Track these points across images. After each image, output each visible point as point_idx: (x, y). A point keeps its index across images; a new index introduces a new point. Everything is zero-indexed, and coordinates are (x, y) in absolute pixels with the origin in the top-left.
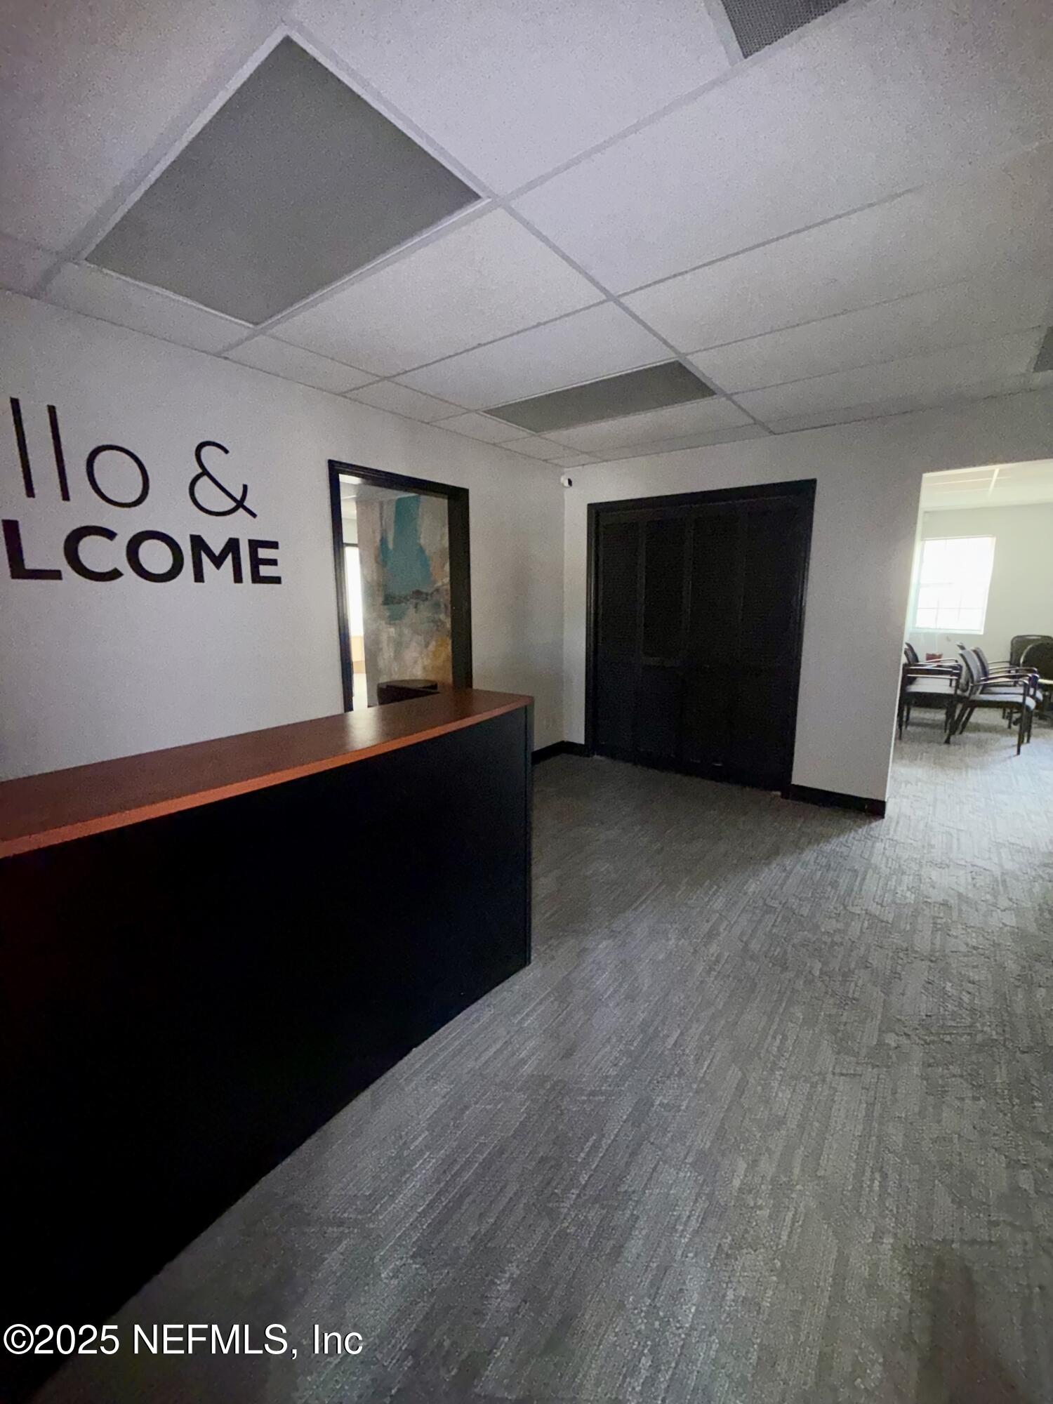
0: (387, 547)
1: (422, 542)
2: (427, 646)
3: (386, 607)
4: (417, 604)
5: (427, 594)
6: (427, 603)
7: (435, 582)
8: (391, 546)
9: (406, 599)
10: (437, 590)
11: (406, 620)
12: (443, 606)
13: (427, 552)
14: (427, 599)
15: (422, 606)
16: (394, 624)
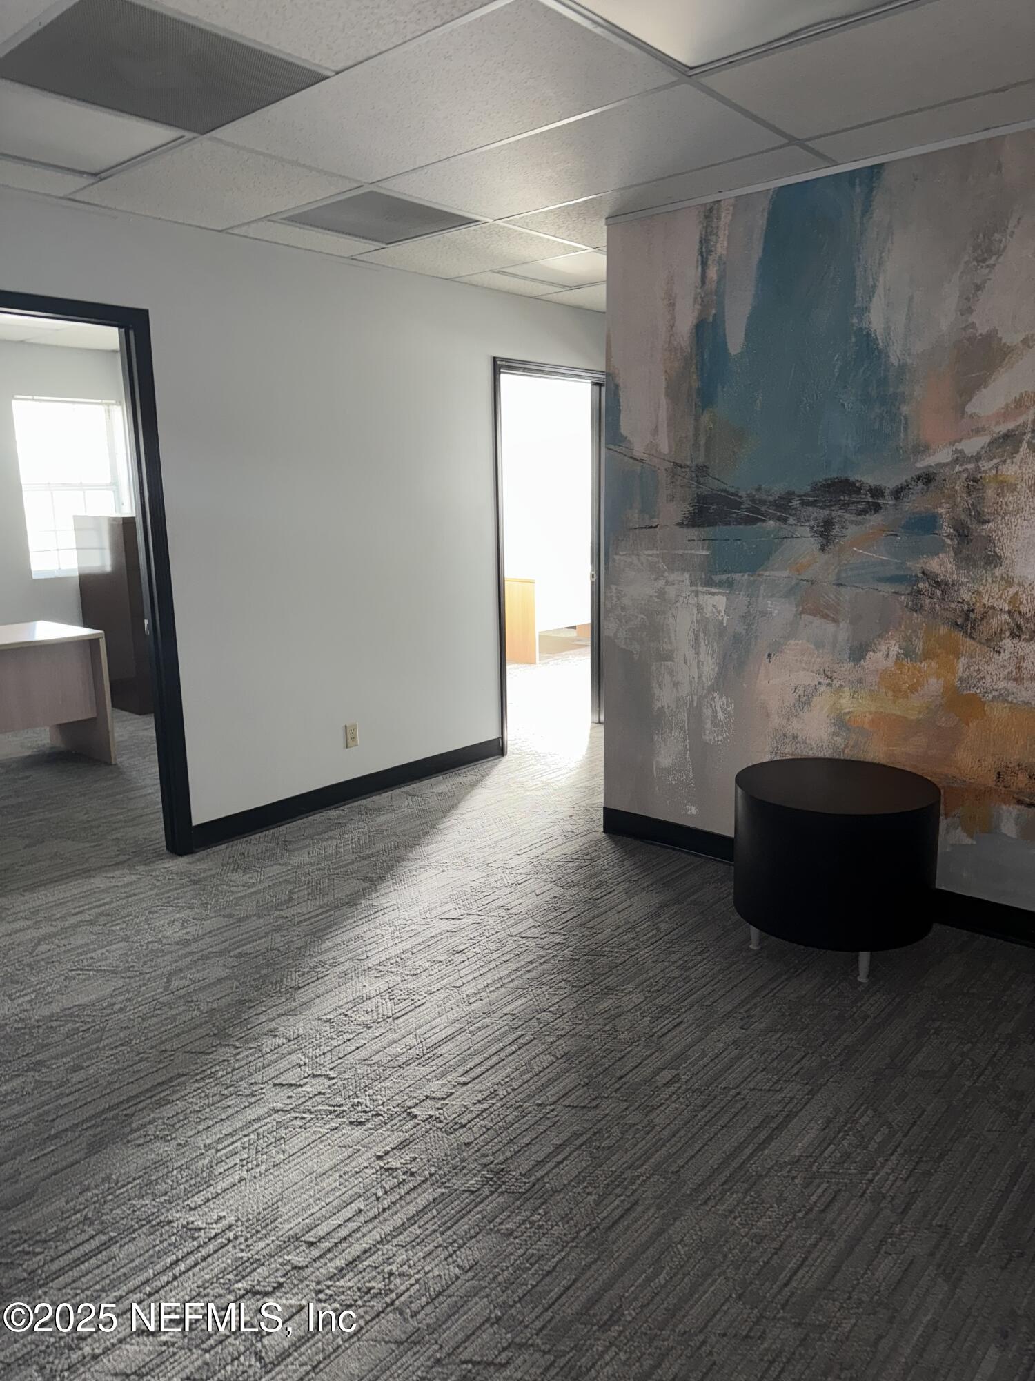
0: (720, 347)
1: (876, 321)
2: (858, 653)
3: (693, 533)
4: (828, 524)
5: (877, 492)
6: (875, 520)
7: (922, 449)
8: (735, 341)
9: (783, 507)
10: (927, 478)
11: (777, 574)
12: (947, 529)
13: (895, 354)
14: (877, 508)
15: (851, 531)
16: (730, 584)
